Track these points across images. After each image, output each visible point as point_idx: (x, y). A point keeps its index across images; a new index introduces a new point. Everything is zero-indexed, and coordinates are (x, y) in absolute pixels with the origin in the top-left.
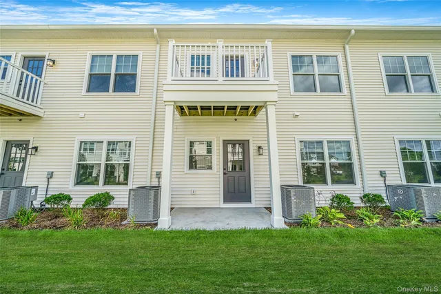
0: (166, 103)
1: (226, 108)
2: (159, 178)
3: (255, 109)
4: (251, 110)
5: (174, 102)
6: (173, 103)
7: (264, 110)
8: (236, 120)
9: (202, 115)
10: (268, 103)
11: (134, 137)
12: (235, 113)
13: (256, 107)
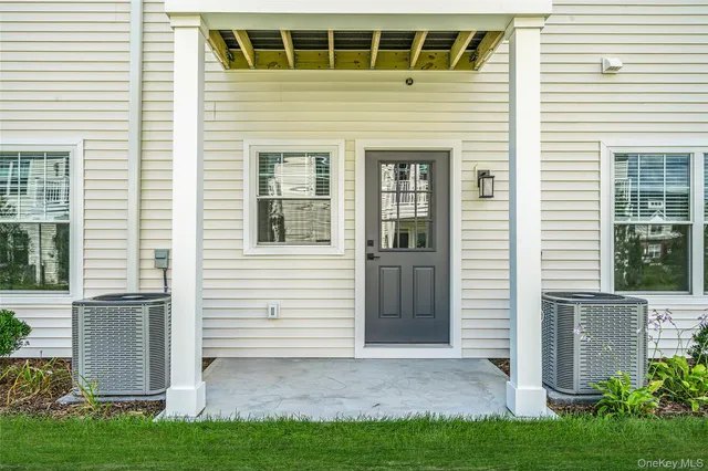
0: (175, 22)
1: (377, 40)
2: (165, 270)
3: (474, 46)
4: (461, 49)
5: (203, 16)
6: (197, 22)
7: (503, 47)
8: (409, 82)
9: (295, 67)
10: (517, 23)
11: (77, 139)
12: (408, 59)
13: (480, 36)
